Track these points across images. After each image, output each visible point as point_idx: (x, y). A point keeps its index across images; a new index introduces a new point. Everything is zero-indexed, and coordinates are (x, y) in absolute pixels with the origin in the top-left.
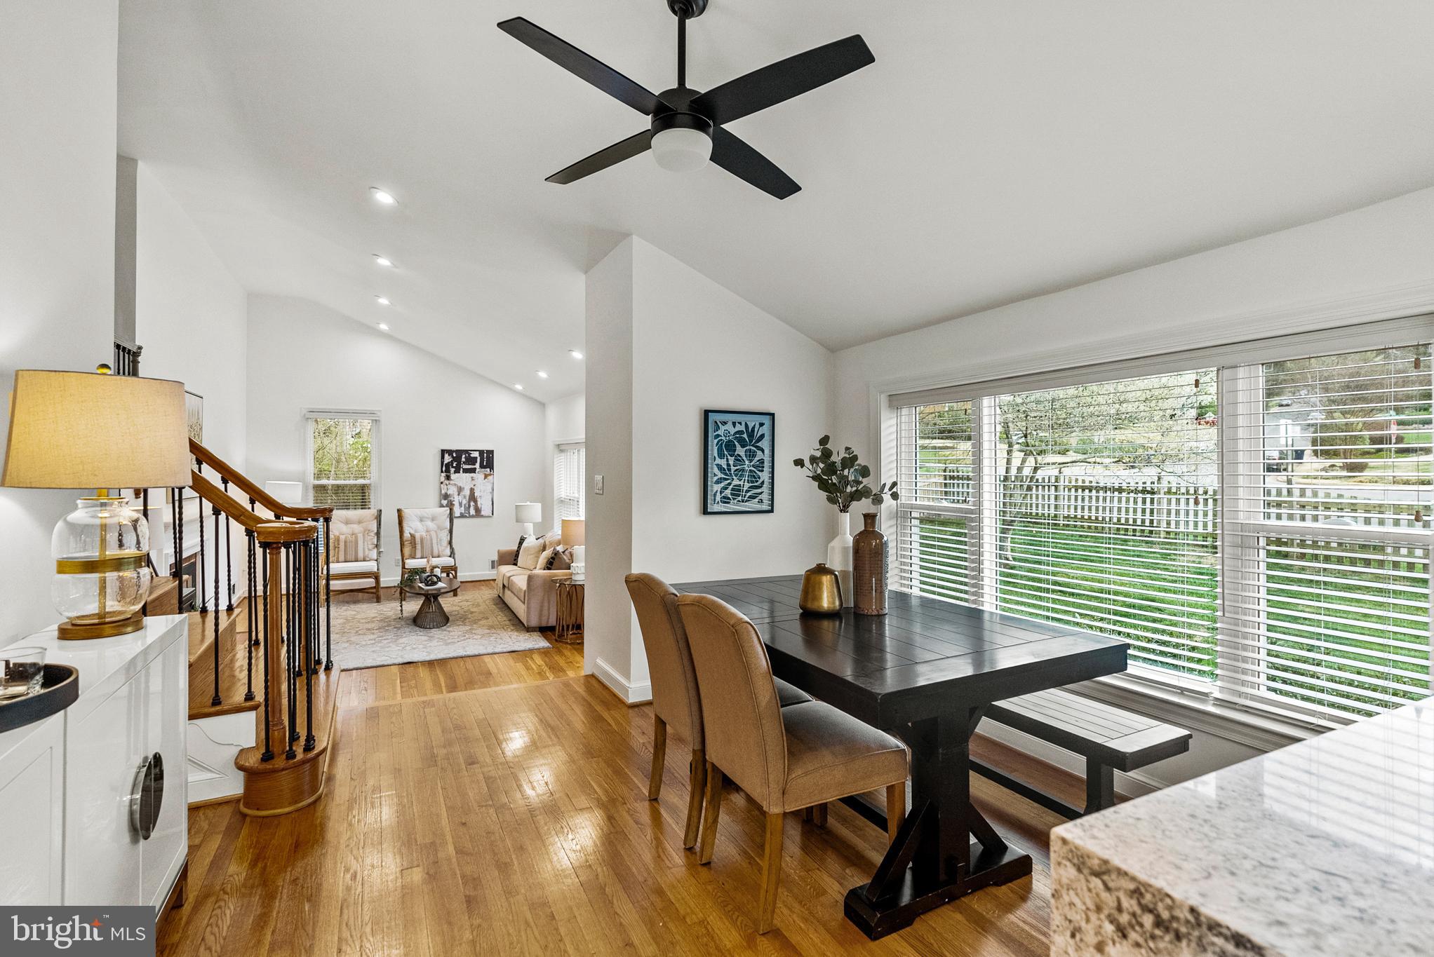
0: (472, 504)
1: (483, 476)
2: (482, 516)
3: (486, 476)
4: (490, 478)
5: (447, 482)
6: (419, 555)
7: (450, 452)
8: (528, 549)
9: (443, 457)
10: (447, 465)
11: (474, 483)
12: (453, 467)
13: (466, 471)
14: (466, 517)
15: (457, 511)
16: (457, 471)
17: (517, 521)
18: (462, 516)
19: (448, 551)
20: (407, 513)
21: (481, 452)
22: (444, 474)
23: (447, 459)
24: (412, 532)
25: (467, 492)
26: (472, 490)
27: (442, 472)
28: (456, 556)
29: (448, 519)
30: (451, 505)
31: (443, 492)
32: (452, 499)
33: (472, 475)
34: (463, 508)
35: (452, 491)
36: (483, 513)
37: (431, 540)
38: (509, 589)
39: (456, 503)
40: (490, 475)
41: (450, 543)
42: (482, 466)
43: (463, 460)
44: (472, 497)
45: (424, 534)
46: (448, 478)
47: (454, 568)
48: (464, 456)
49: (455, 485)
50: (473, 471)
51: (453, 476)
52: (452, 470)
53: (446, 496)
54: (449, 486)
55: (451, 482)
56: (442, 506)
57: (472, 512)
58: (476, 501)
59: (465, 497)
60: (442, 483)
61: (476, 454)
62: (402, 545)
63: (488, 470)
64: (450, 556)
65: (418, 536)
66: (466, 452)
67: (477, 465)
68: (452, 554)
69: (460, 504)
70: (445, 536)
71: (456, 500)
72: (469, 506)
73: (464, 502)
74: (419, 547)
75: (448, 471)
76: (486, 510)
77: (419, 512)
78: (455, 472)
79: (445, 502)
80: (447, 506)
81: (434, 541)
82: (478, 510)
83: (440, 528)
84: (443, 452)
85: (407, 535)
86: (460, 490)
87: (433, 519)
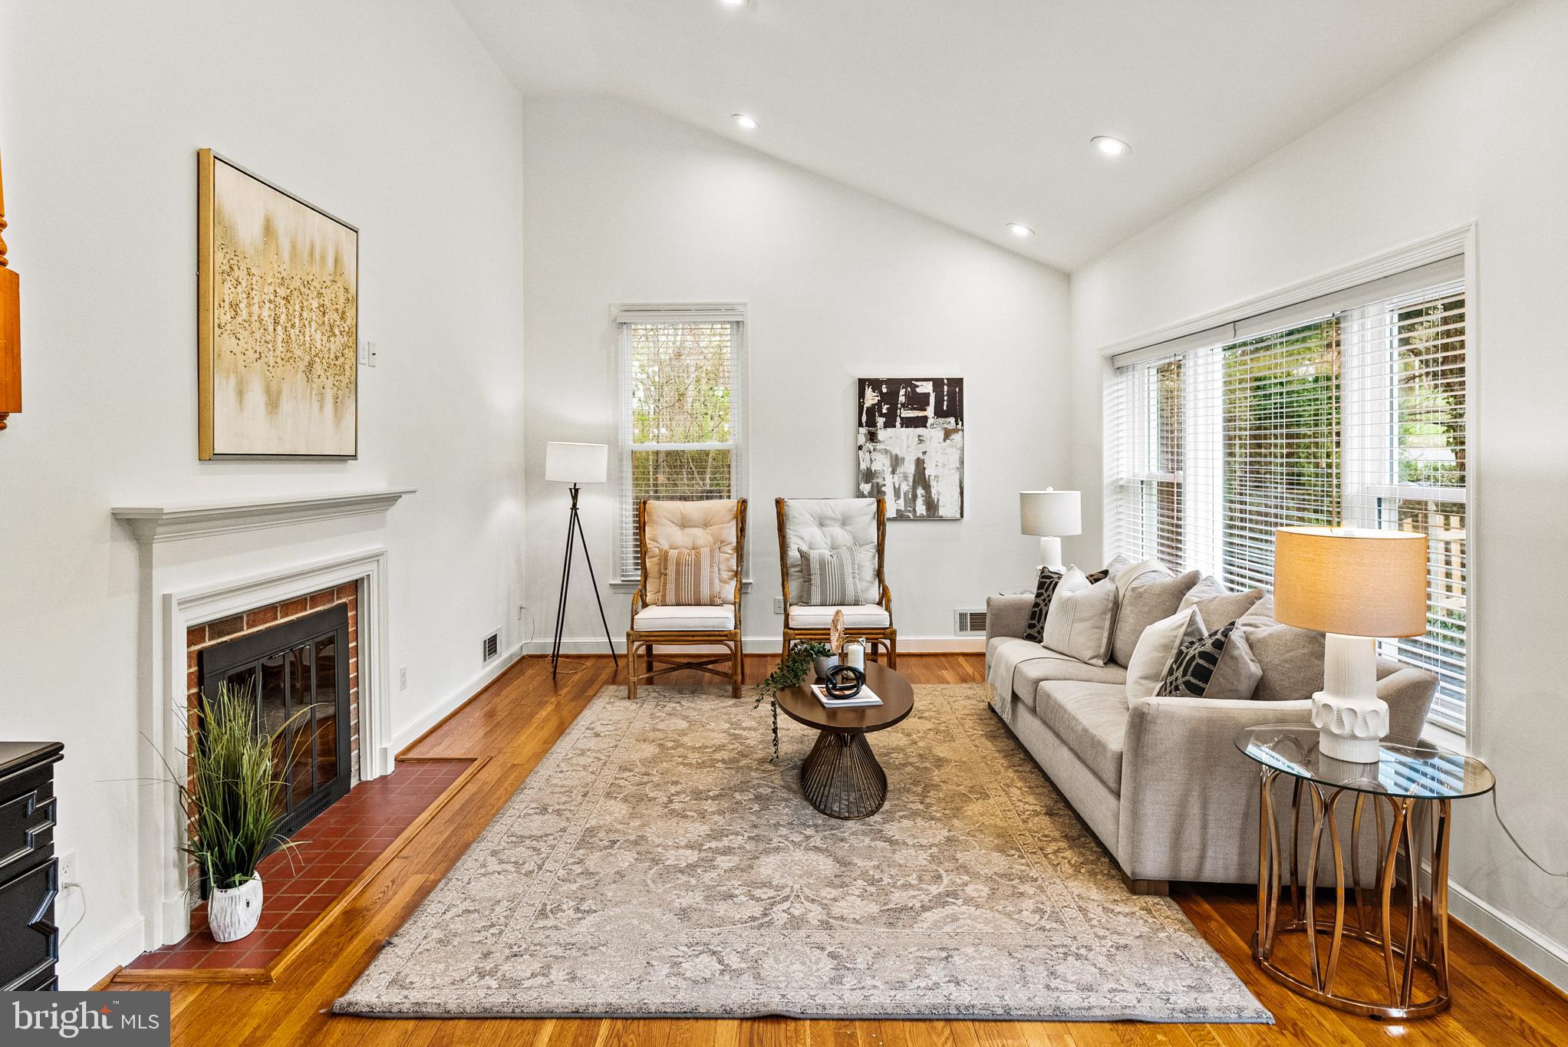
0: (920, 491)
1: (942, 434)
2: (942, 519)
3: (948, 434)
4: (956, 437)
5: (870, 446)
6: (816, 597)
7: (876, 384)
8: (1070, 605)
9: (862, 395)
10: (872, 412)
11: (923, 447)
12: (882, 415)
13: (908, 423)
14: (908, 519)
15: (890, 512)
16: (890, 424)
17: (1025, 531)
18: (900, 517)
19: (874, 593)
20: (794, 507)
21: (937, 383)
22: (863, 430)
23: (871, 398)
24: (805, 548)
25: (909, 468)
26: (920, 464)
27: (860, 425)
28: (893, 606)
29: (875, 523)
30: (878, 493)
31: (863, 466)
32: (880, 481)
33: (920, 431)
34: (901, 501)
35: (881, 464)
36: (942, 512)
37: (842, 566)
38: (1033, 711)
39: (889, 490)
40: (956, 431)
41: (879, 574)
42: (939, 413)
43: (902, 399)
44: (921, 479)
45: (827, 553)
46: (872, 437)
47: (890, 634)
48: (902, 392)
49: (886, 451)
50: (922, 422)
51: (882, 434)
52: (881, 421)
53: (869, 476)
54: (874, 455)
55: (879, 446)
56: (860, 495)
57: (921, 508)
58: (927, 487)
59: (906, 478)
60: (860, 448)
61: (926, 388)
62: (785, 574)
63: (952, 420)
64: (879, 604)
65: (814, 555)
66: (908, 383)
67: (930, 411)
68: (884, 600)
69: (897, 492)
70: (867, 559)
71: (889, 483)
72: (915, 496)
73: (905, 487)
74: (816, 580)
75: (871, 423)
76: (948, 507)
77: (816, 506)
78: (886, 425)
79: (866, 488)
80: (871, 495)
81: (848, 570)
82: (932, 506)
83: (858, 542)
84: (862, 383)
85: (793, 554)
86: (896, 462)
87: (844, 522)
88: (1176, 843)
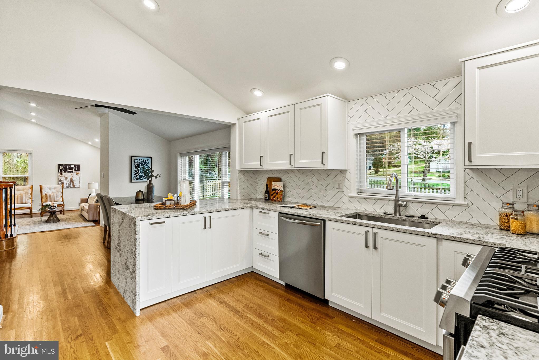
0: (71, 183)
1: (76, 174)
2: (76, 188)
3: (77, 174)
4: (79, 174)
5: (61, 176)
6: (49, 200)
7: (62, 165)
8: (91, 197)
9: (59, 167)
10: (61, 170)
11: (72, 176)
12: (63, 170)
13: (69, 172)
14: (69, 188)
15: (65, 186)
16: (65, 172)
17: (89, 189)
18: (67, 187)
19: (61, 200)
20: (44, 186)
21: (75, 165)
22: (59, 173)
23: (61, 167)
24: (46, 193)
25: (69, 179)
26: (71, 179)
27: (59, 172)
28: (64, 201)
29: (61, 189)
30: (62, 184)
31: (59, 179)
32: (63, 182)
33: (72, 173)
34: (67, 185)
35: (63, 179)
36: (76, 186)
37: (54, 195)
38: (84, 210)
39: (65, 183)
40: (79, 173)
41: (62, 197)
42: (75, 170)
43: (68, 168)
44: (72, 181)
45: (51, 194)
46: (61, 174)
47: (64, 205)
48: (68, 167)
49: (64, 177)
50: (72, 172)
51: (63, 174)
52: (63, 171)
53: (60, 181)
54: (62, 177)
55: (63, 176)
56: (59, 184)
57: (72, 186)
58: (73, 182)
59: (68, 181)
60: (59, 176)
61: (73, 166)
62: (42, 198)
63: (78, 171)
64: (62, 201)
65: (48, 195)
66: (69, 165)
67: (74, 170)
68: (63, 201)
69: (67, 183)
70: (60, 195)
71: (65, 182)
72: (70, 184)
73: (68, 183)
74: (49, 198)
75: (61, 172)
76: (77, 185)
77: (49, 186)
78: (64, 172)
79: (60, 183)
80: (61, 184)
81: (55, 196)
82: (74, 186)
83: (58, 192)
84: (59, 165)
85: (44, 194)
86: (66, 178)
87: (55, 188)
88: (93, 217)
